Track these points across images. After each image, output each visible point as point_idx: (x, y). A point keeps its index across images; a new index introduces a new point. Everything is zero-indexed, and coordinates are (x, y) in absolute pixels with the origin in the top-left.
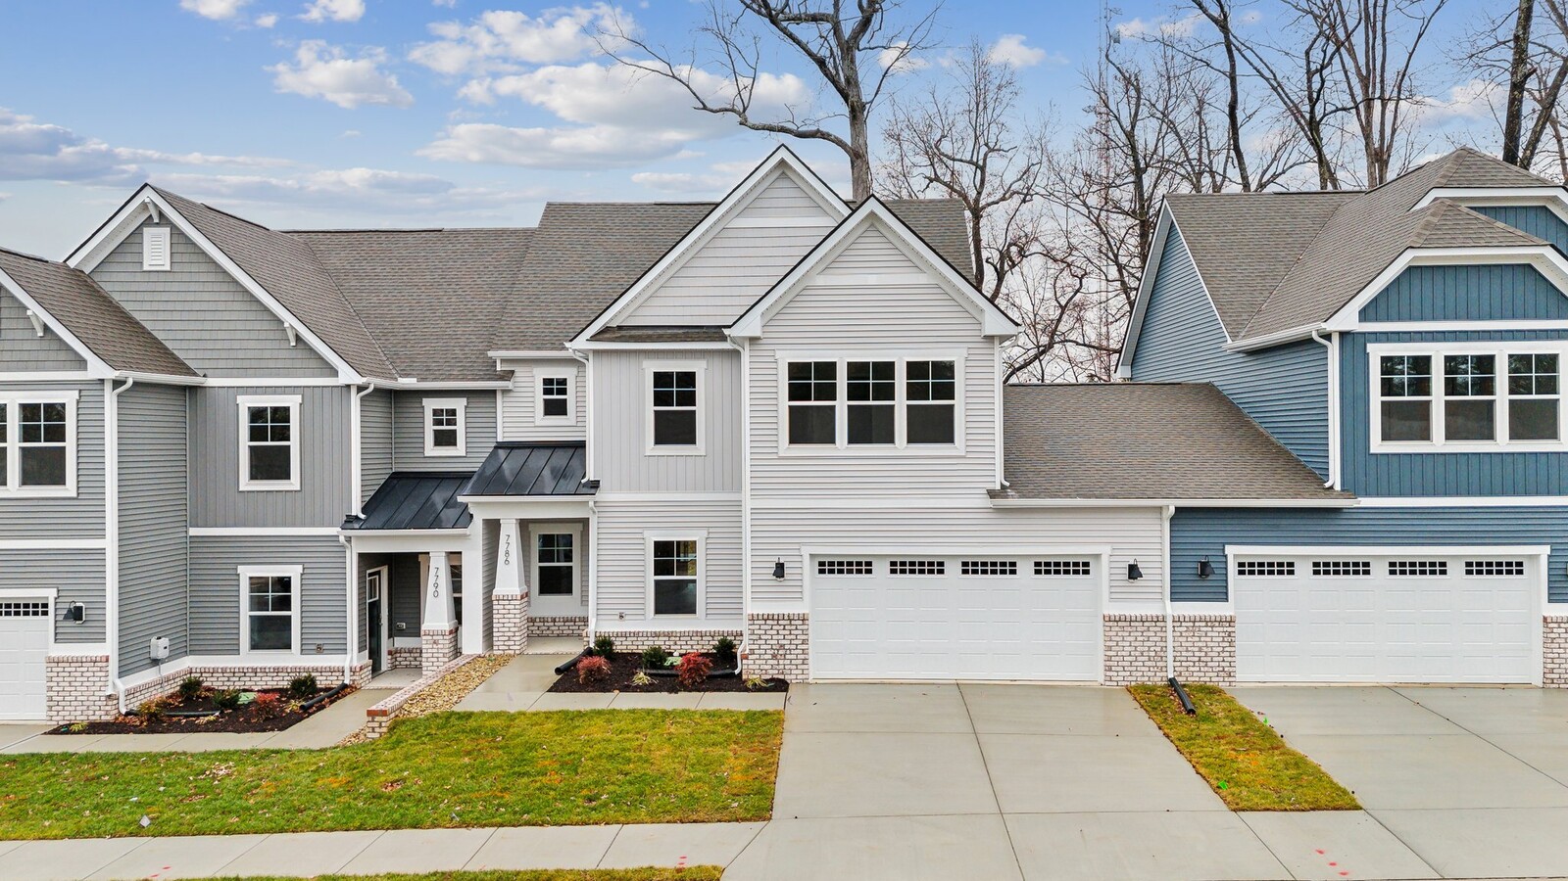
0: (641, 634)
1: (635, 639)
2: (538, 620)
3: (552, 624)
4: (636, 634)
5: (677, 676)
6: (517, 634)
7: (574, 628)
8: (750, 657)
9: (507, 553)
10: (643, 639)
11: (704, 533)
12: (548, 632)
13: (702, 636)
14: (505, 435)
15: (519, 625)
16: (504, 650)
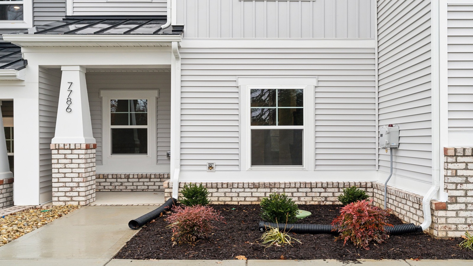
0: (236, 186)
1: (229, 190)
2: (110, 177)
3: (126, 180)
4: (230, 186)
5: (336, 233)
6: (81, 184)
7: (149, 184)
8: (450, 207)
9: (69, 101)
10: (238, 190)
11: (313, 82)
12: (121, 187)
13: (311, 188)
14: (75, 10)
15: (84, 175)
16: (65, 201)
